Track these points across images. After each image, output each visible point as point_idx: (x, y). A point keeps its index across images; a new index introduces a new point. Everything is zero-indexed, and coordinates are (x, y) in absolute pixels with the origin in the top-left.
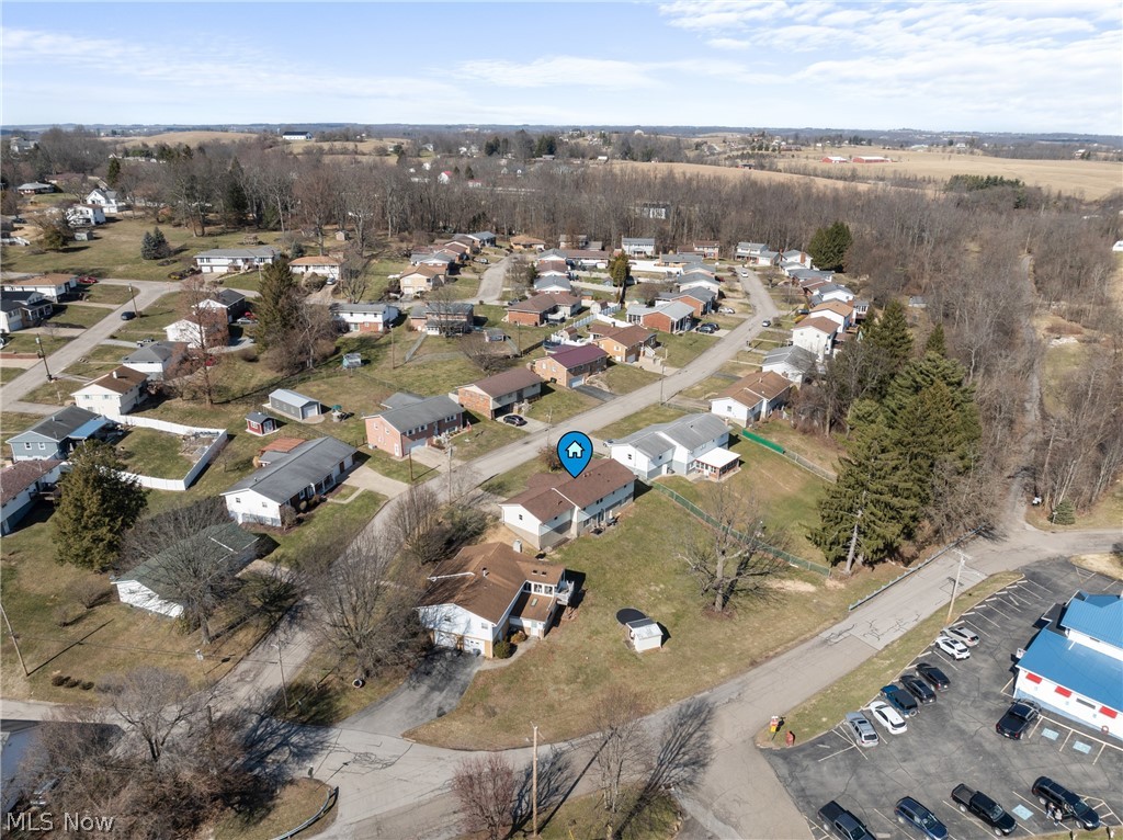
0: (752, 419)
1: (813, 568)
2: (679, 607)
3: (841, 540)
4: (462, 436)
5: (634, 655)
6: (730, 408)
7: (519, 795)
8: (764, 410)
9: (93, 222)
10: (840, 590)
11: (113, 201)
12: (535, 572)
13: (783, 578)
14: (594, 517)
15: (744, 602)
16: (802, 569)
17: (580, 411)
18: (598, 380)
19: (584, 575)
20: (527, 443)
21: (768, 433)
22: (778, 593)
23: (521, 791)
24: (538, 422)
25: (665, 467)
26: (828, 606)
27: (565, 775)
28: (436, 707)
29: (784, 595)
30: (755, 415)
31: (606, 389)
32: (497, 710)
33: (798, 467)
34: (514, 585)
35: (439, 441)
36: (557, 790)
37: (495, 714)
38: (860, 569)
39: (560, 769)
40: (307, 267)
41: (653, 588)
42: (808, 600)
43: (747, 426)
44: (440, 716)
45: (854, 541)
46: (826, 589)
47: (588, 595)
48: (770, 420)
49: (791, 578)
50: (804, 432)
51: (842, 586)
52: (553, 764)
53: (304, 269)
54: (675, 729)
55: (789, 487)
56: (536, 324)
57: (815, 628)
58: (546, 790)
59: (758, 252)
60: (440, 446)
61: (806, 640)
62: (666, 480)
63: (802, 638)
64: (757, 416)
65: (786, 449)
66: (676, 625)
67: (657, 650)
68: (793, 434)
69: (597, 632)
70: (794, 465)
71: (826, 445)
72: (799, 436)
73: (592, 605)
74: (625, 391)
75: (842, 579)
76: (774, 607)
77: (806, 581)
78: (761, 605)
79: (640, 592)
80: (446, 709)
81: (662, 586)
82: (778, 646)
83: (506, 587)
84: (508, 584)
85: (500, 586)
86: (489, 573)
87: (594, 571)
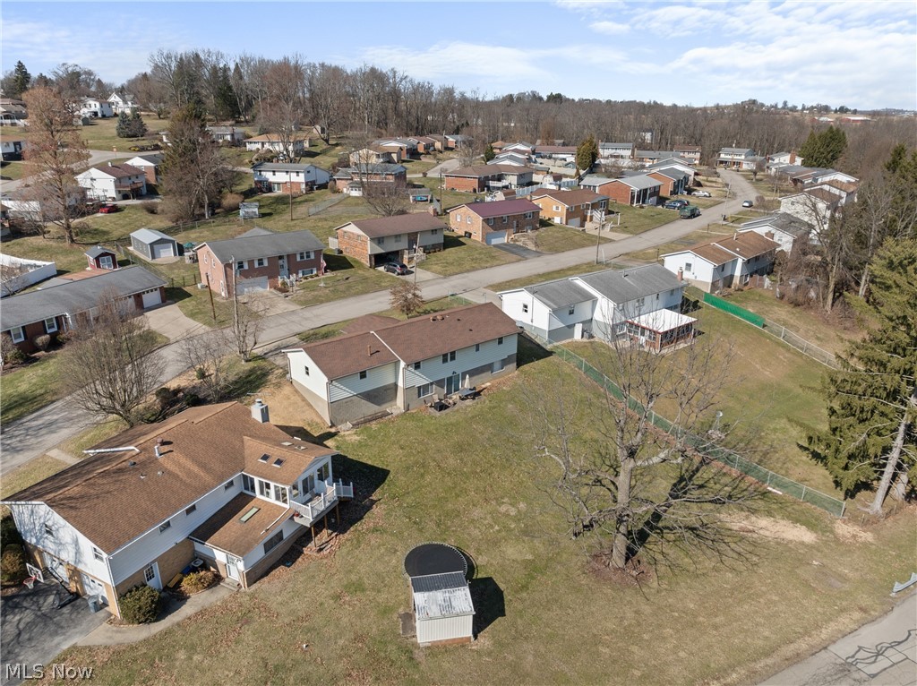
0: (720, 284)
1: (813, 499)
2: (542, 549)
3: (871, 451)
4: (319, 280)
5: (409, 651)
6: (689, 266)
8: (738, 273)
9: (100, 115)
10: (866, 545)
11: (130, 103)
12: (265, 457)
13: (754, 511)
14: (439, 383)
15: (672, 552)
16: (790, 498)
17: (488, 265)
18: (526, 239)
21: (742, 302)
22: (742, 539)
24: (429, 273)
25: (578, 329)
26: (844, 579)
29: (754, 544)
30: (723, 278)
31: (531, 246)
33: (784, 346)
34: (208, 478)
35: (284, 284)
38: (900, 508)
40: (263, 144)
41: (503, 509)
42: (802, 561)
43: (712, 291)
45: (894, 456)
46: (836, 539)
47: (376, 510)
48: (746, 288)
49: (769, 514)
50: (797, 304)
51: (867, 536)
53: (259, 146)
55: (770, 370)
56: (475, 190)
57: (818, 627)
59: (743, 157)
60: (284, 289)
61: (797, 659)
62: (577, 346)
63: (788, 650)
64: (728, 281)
65: (768, 321)
66: (524, 587)
67: (462, 644)
68: (778, 306)
69: (358, 587)
70: (779, 344)
71: (826, 322)
72: (788, 308)
73: (375, 530)
74: (555, 250)
75: (868, 522)
76: (733, 569)
77: (796, 521)
78: (708, 562)
79: (477, 513)
81: (522, 506)
82: (732, 667)
83: (188, 481)
84: (196, 476)
85: (178, 477)
86: (172, 451)
87: (408, 468)
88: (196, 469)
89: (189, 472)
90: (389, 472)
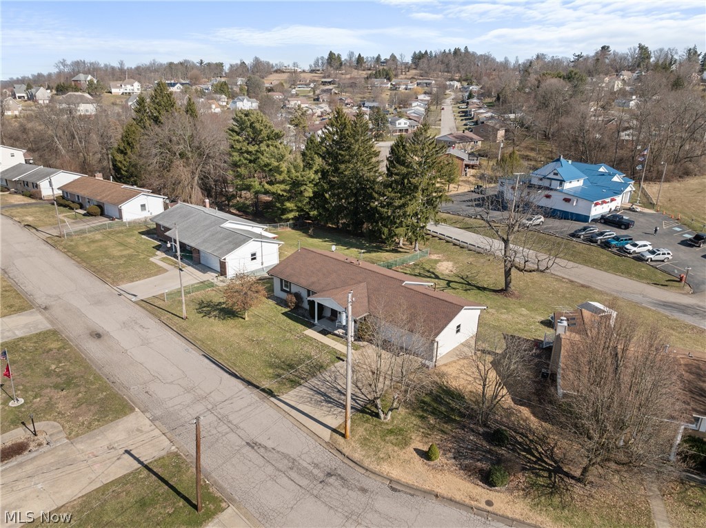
6: (143, 206)
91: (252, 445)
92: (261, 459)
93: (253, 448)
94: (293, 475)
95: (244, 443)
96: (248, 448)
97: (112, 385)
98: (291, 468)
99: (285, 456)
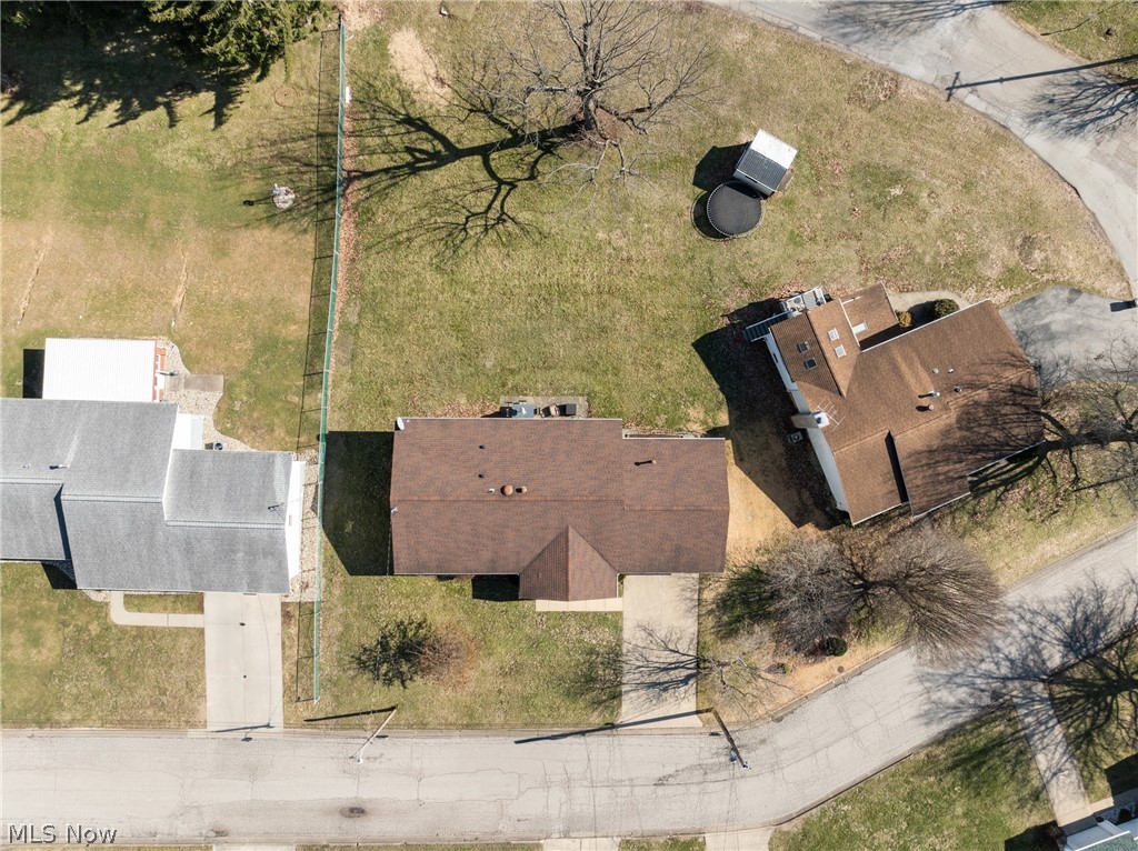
7: (1113, 114)
19: (697, 345)
20: (356, 811)
23: (1108, 115)
27: (1055, 91)
28: (1071, 309)
32: (1019, 241)
36: (1078, 84)
37: (1026, 239)
39: (1051, 101)
41: (621, 242)
44: (1079, 292)
52: (1049, 114)
54: (897, 26)
58: (1085, 94)
80: (1065, 294)
83: (914, 355)
84: (905, 358)
85: (921, 363)
86: (920, 397)
87: (673, 336)
88: (904, 367)
89: (911, 365)
90: (693, 344)
91: (661, 782)
92: (679, 787)
93: (663, 784)
94: (711, 777)
95: (653, 787)
96: (660, 789)
97: (476, 842)
98: (706, 774)
99: (691, 768)
